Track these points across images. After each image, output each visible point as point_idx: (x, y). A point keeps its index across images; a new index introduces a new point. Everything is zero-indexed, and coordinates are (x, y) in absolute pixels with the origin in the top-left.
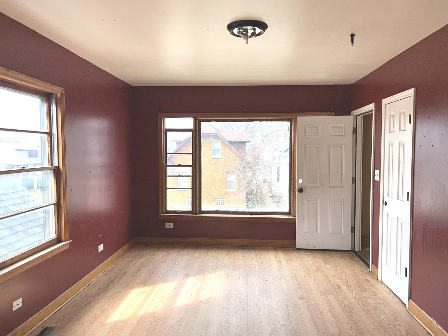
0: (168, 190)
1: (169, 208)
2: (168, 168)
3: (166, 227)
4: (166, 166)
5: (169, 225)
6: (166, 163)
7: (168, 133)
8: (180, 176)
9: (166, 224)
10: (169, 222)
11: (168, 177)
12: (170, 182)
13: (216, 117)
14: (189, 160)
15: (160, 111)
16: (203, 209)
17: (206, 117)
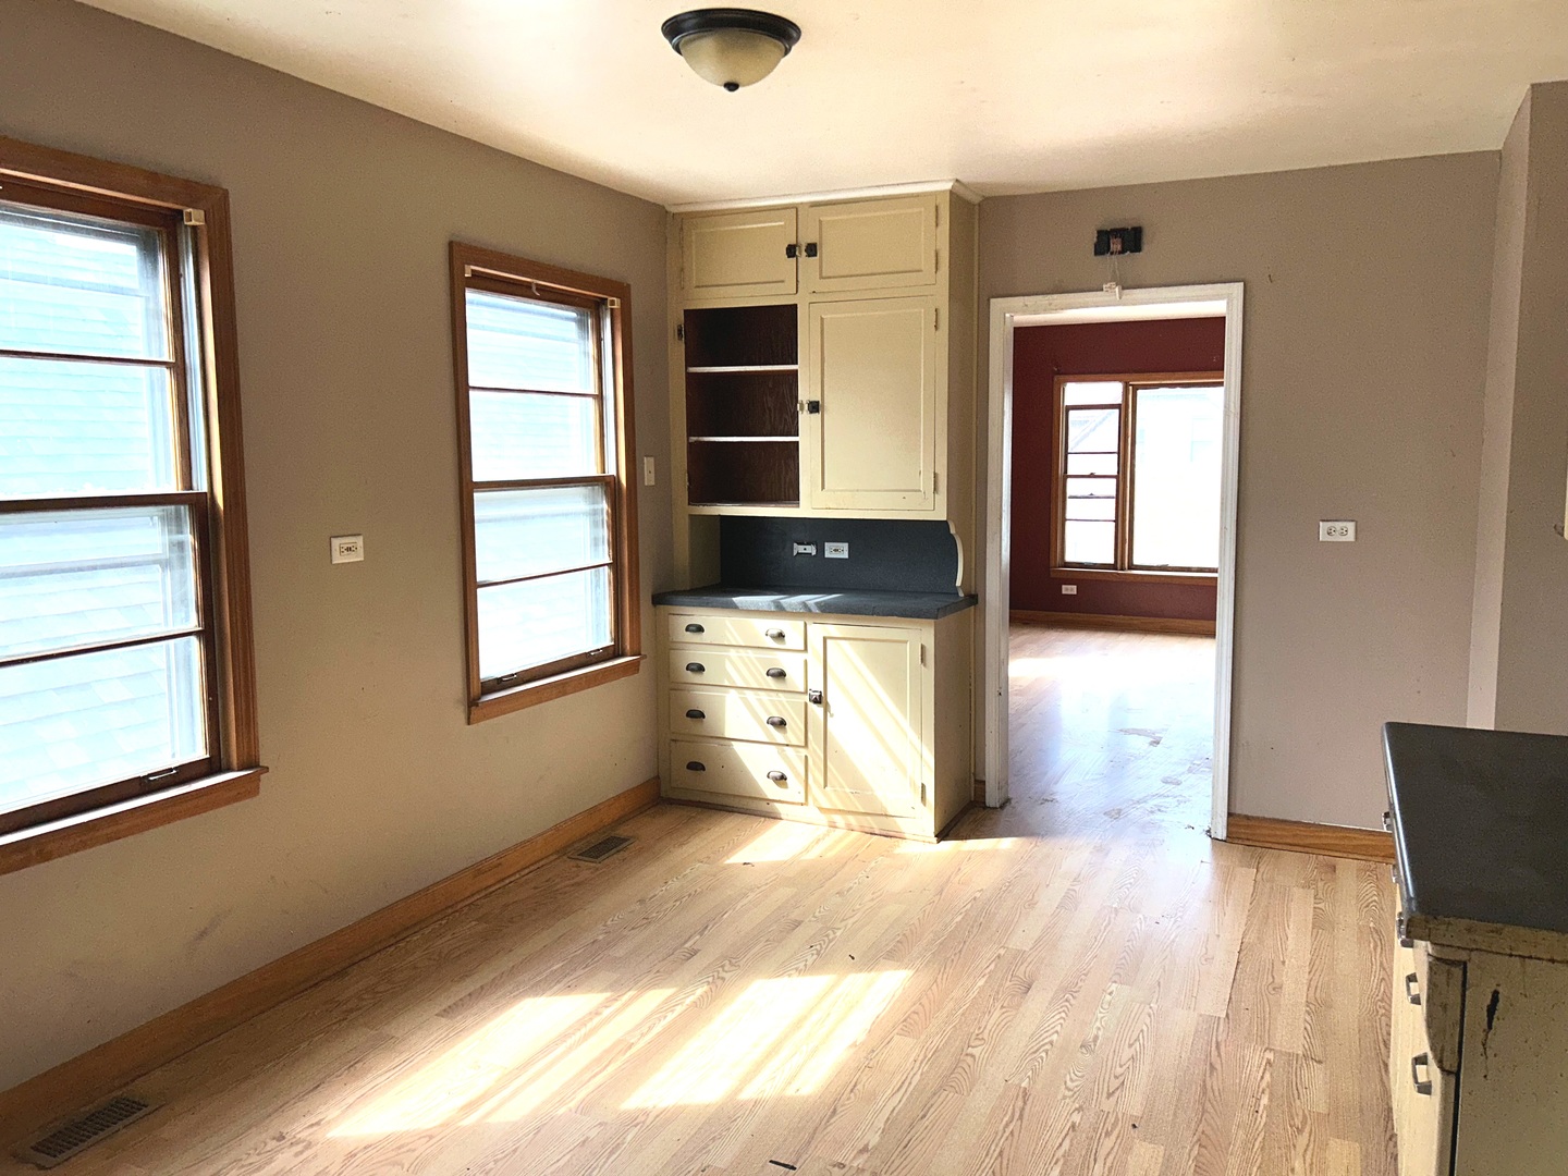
0: (1067, 523)
1: (1069, 558)
2: (1069, 480)
3: (1064, 592)
4: (1066, 476)
5: (1070, 589)
6: (1066, 472)
7: (1071, 412)
8: (1091, 497)
9: (1064, 587)
10: (1070, 582)
11: (1071, 497)
12: (1073, 509)
13: (1170, 379)
14: (1110, 465)
15: (1059, 373)
16: (1136, 561)
17: (1149, 380)
